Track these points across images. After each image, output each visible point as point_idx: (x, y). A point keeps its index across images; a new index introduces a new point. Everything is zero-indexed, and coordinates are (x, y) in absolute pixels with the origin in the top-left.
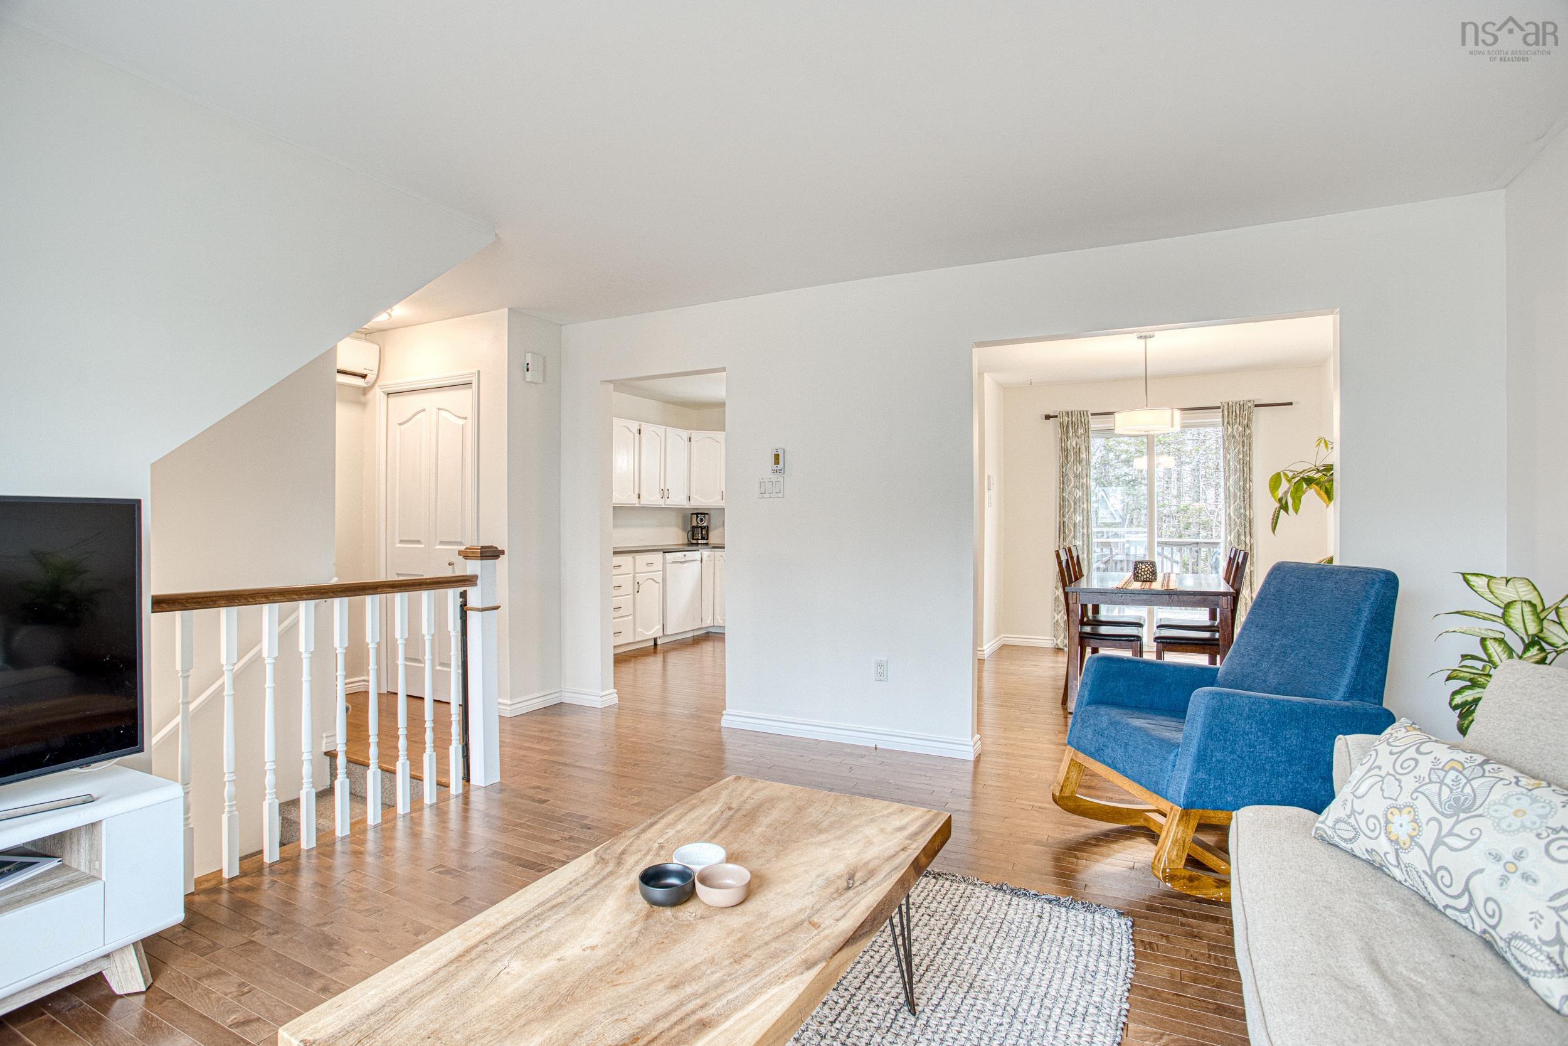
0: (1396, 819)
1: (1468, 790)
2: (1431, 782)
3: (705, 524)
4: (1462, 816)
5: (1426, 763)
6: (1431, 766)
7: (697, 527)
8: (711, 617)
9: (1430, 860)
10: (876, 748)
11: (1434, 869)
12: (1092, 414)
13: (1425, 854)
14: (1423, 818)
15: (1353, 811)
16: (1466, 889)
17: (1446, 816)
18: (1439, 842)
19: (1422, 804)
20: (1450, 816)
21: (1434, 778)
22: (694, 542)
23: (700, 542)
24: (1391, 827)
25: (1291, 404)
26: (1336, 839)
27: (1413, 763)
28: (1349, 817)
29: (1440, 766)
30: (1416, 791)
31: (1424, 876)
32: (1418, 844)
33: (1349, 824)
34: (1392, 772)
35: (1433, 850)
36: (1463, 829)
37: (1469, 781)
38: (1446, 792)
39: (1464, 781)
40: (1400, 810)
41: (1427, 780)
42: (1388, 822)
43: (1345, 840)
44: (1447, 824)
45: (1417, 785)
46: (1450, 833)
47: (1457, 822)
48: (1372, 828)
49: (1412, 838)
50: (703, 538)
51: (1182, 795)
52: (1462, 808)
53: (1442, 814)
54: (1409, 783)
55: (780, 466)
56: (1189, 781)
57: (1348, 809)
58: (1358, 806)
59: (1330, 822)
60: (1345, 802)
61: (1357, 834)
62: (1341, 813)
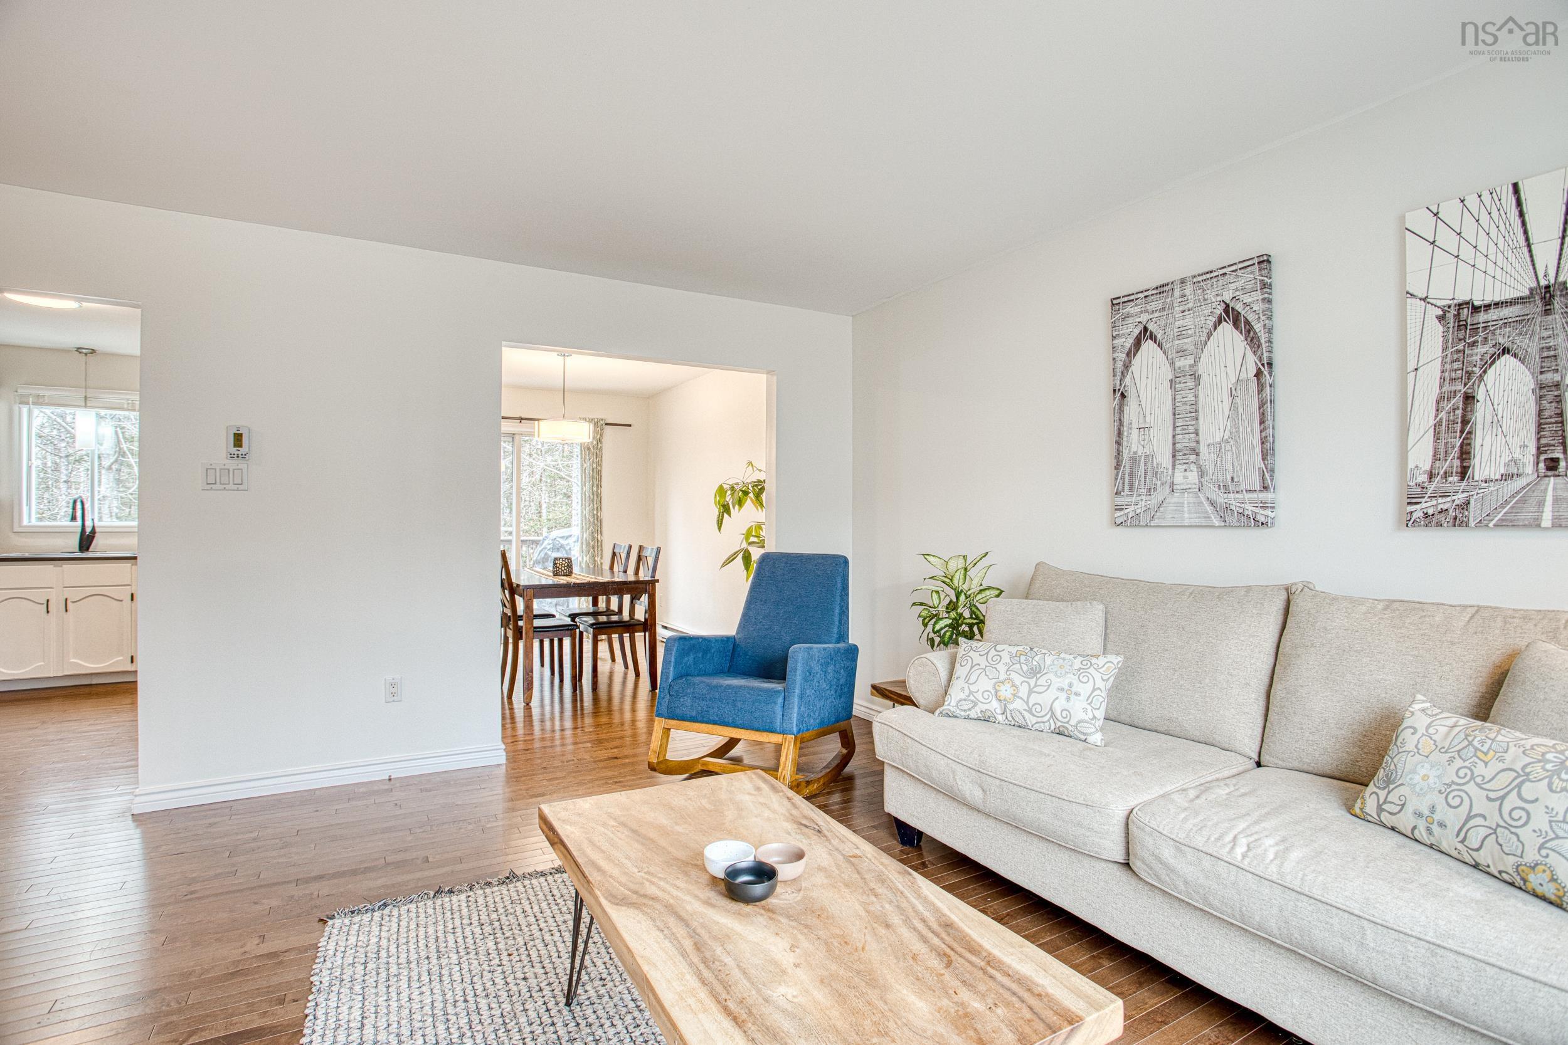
0: (1002, 688)
1: (1034, 663)
2: (1014, 664)
4: (1038, 676)
5: (1006, 658)
6: (1009, 656)
9: (1027, 703)
10: (390, 780)
11: (1031, 706)
13: (1024, 700)
14: (1018, 683)
15: (971, 693)
16: (1051, 709)
17: (1029, 678)
18: (1031, 692)
19: (1014, 676)
20: (1032, 678)
21: (1014, 662)
24: (999, 694)
25: (630, 426)
26: (958, 712)
27: (998, 657)
28: (968, 696)
29: (1014, 655)
30: (1007, 671)
31: (1024, 712)
32: (1018, 697)
33: (968, 700)
34: (988, 665)
35: (1028, 698)
36: (1042, 681)
37: (1033, 658)
38: (1025, 668)
39: (1030, 659)
40: (1003, 683)
41: (1011, 664)
42: (997, 691)
43: (965, 711)
44: (1032, 682)
45: (1007, 667)
46: (1036, 686)
47: (1037, 680)
48: (987, 697)
49: (1014, 695)
51: (795, 725)
52: (1035, 672)
53: (1027, 678)
54: (1002, 668)
55: (242, 451)
56: (798, 714)
57: (967, 692)
58: (973, 688)
59: (953, 703)
60: (963, 689)
61: (975, 704)
62: (962, 696)
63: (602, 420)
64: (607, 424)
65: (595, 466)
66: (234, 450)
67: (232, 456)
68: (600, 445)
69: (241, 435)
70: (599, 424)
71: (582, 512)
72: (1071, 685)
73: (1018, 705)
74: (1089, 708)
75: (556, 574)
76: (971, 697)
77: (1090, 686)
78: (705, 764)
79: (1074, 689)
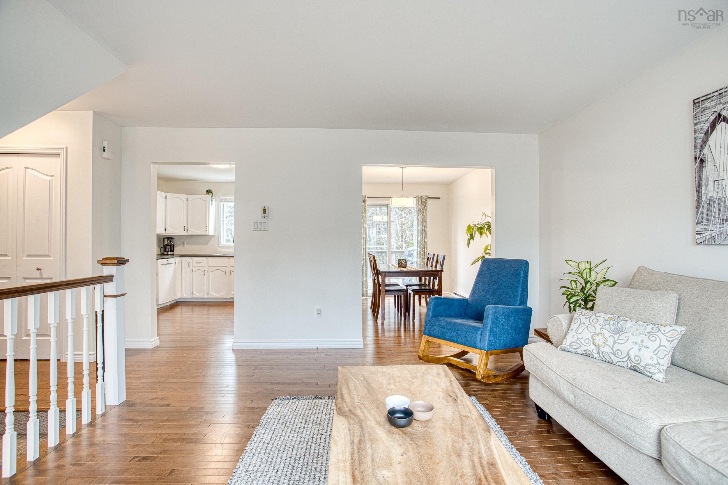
0: (597, 338)
1: (619, 325)
2: (605, 325)
3: (172, 244)
4: (621, 333)
5: (601, 321)
6: (603, 320)
7: (167, 245)
8: (180, 294)
9: (612, 349)
10: (317, 349)
11: (614, 351)
12: (368, 197)
13: (610, 347)
14: (607, 336)
15: (578, 339)
16: (628, 354)
17: (615, 334)
18: (615, 343)
19: (605, 332)
20: (616, 334)
21: (606, 324)
22: (166, 253)
23: (169, 253)
24: (595, 341)
25: (439, 198)
26: (571, 349)
27: (597, 320)
28: (577, 341)
29: (607, 320)
30: (601, 328)
31: (610, 354)
32: (607, 345)
33: (577, 343)
34: (589, 324)
35: (613, 346)
36: (623, 337)
37: (618, 323)
38: (612, 328)
39: (617, 323)
40: (598, 335)
41: (604, 325)
42: (593, 340)
43: (574, 349)
44: (616, 337)
45: (601, 326)
46: (618, 339)
47: (620, 336)
48: (588, 342)
49: (604, 343)
50: (171, 251)
51: (486, 346)
52: (619, 331)
53: (613, 334)
54: (598, 326)
55: (266, 215)
56: (488, 340)
57: (576, 339)
58: (580, 336)
59: (568, 344)
60: (574, 336)
61: (580, 346)
62: (573, 340)
63: (426, 196)
64: (428, 198)
65: (423, 217)
66: (263, 215)
67: (263, 217)
68: (425, 208)
69: (265, 209)
70: (425, 198)
71: (418, 238)
72: (642, 341)
73: (606, 349)
74: (655, 357)
75: (399, 267)
76: (578, 342)
77: (657, 343)
78: (449, 360)
79: (644, 344)
